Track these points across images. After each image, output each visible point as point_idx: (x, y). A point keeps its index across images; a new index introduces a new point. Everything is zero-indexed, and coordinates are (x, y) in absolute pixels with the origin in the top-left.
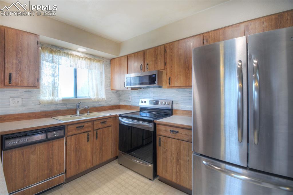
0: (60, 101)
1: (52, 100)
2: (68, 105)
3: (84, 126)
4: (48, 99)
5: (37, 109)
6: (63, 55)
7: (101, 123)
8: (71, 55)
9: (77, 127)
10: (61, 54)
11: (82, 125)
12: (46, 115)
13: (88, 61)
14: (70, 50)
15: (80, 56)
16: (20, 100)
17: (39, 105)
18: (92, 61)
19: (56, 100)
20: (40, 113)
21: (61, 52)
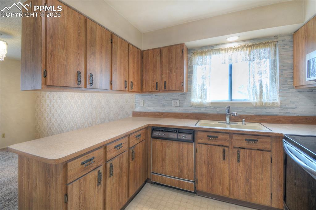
0: (208, 103)
1: (200, 102)
2: (219, 109)
3: (217, 137)
4: (197, 102)
5: (190, 110)
6: (214, 53)
7: (246, 140)
8: (222, 50)
9: (208, 136)
10: (212, 52)
11: (215, 135)
12: (196, 117)
13: (247, 50)
14: (221, 44)
15: (234, 47)
16: (178, 101)
17: (191, 107)
18: (254, 47)
19: (204, 102)
20: (192, 114)
21: (210, 51)
